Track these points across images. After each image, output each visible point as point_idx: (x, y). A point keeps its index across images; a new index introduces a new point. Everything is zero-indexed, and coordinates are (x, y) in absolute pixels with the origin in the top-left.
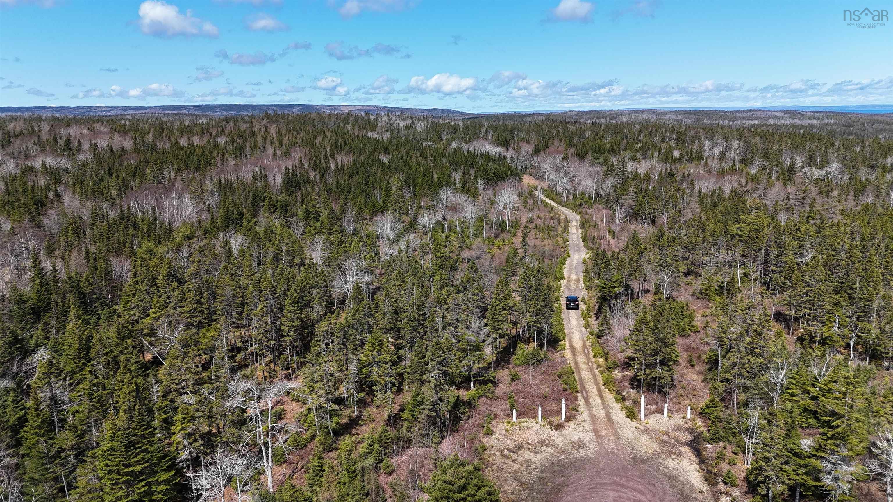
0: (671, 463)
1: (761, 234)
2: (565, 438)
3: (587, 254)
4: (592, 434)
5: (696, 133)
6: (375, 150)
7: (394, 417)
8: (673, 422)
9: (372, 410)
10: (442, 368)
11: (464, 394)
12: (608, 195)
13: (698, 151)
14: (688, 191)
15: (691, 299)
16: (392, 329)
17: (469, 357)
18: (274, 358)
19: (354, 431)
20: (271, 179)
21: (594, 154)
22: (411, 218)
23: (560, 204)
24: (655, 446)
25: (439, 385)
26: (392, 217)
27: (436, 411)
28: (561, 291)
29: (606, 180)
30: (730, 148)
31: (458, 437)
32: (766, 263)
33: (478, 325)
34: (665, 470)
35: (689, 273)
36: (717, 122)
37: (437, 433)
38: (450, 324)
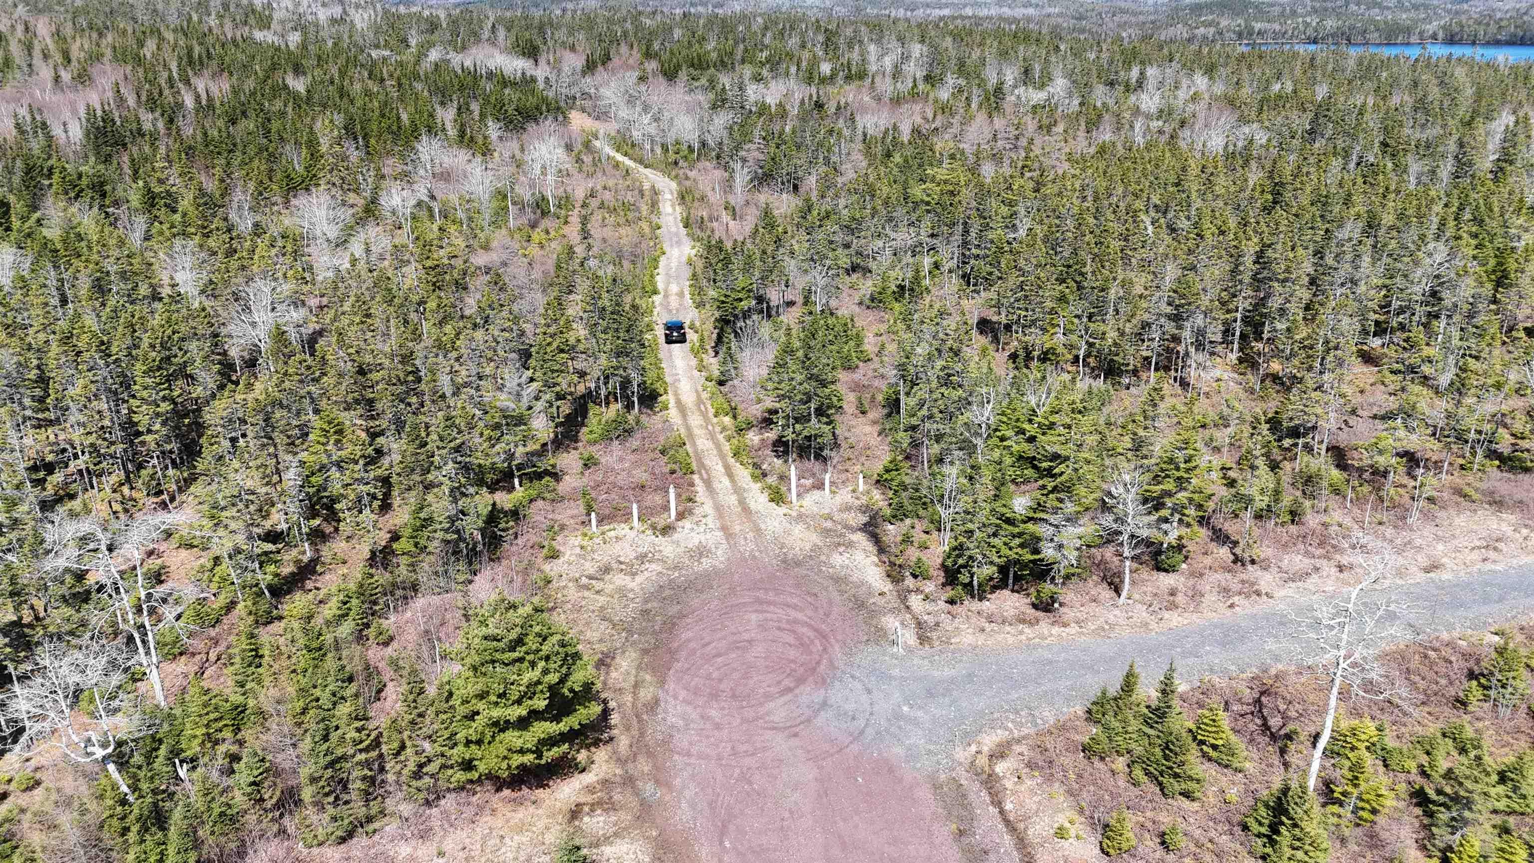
0: (838, 560)
1: (957, 199)
2: (678, 545)
3: (693, 247)
4: (720, 534)
5: (855, 32)
6: (274, 67)
7: (381, 552)
8: (838, 499)
9: (339, 546)
10: (459, 459)
11: (504, 500)
12: (720, 144)
13: (860, 63)
14: (846, 132)
15: (857, 309)
16: (357, 402)
17: (506, 437)
18: (128, 477)
19: (309, 584)
20: (57, 131)
21: (692, 70)
22: (365, 198)
23: (641, 162)
24: (814, 538)
25: (458, 488)
26: (328, 197)
27: (458, 532)
28: (655, 313)
29: (714, 117)
30: (908, 57)
31: (500, 569)
32: (965, 244)
33: (517, 381)
34: (830, 570)
35: (854, 268)
36: (887, 12)
37: (462, 566)
38: (466, 385)
